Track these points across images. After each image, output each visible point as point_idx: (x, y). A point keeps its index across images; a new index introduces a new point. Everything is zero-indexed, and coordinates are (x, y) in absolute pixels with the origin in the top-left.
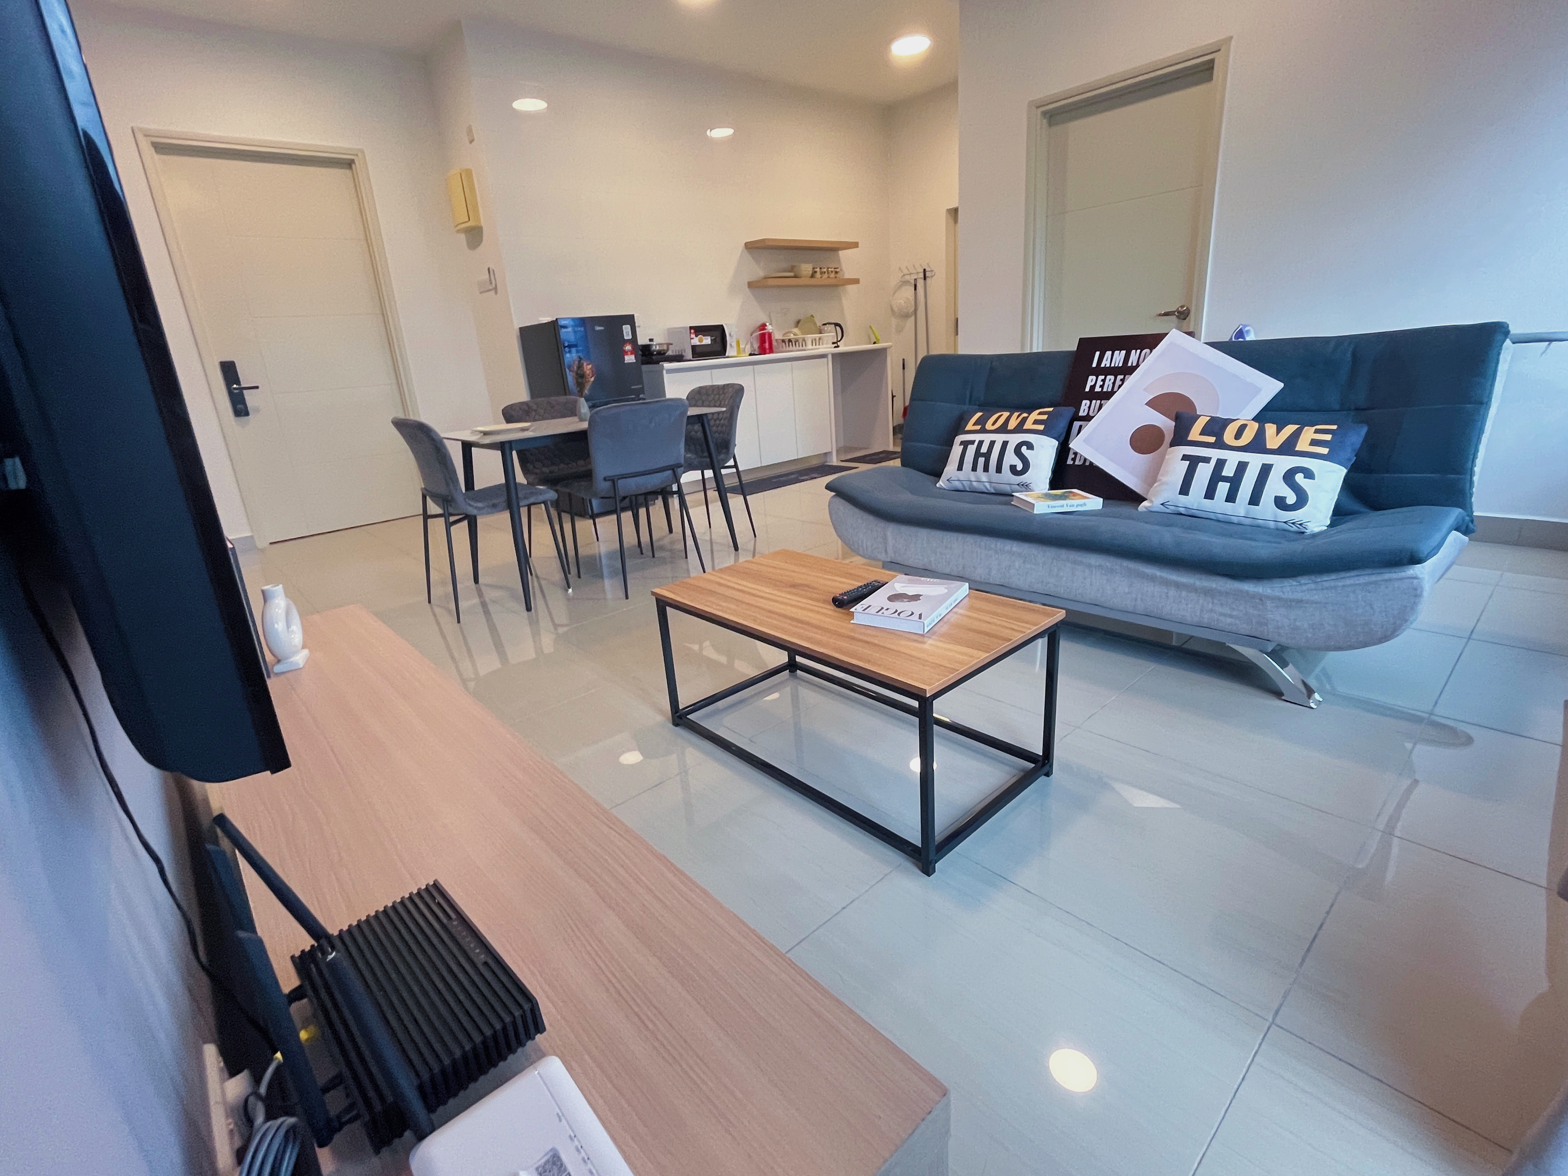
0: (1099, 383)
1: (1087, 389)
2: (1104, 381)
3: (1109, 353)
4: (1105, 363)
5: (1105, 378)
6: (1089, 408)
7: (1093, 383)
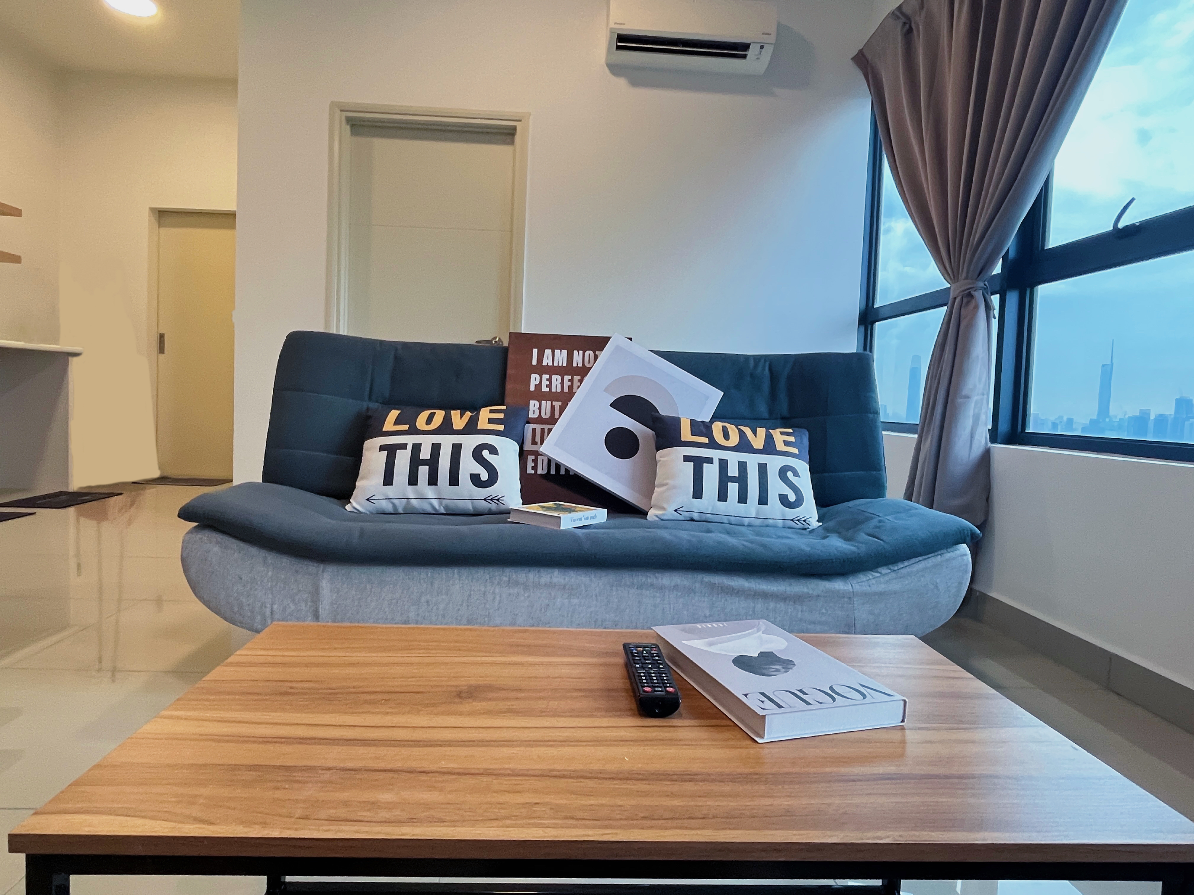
0: (545, 383)
1: (532, 388)
2: (550, 380)
3: (548, 352)
4: (547, 361)
5: (551, 377)
6: (540, 409)
7: (538, 382)
